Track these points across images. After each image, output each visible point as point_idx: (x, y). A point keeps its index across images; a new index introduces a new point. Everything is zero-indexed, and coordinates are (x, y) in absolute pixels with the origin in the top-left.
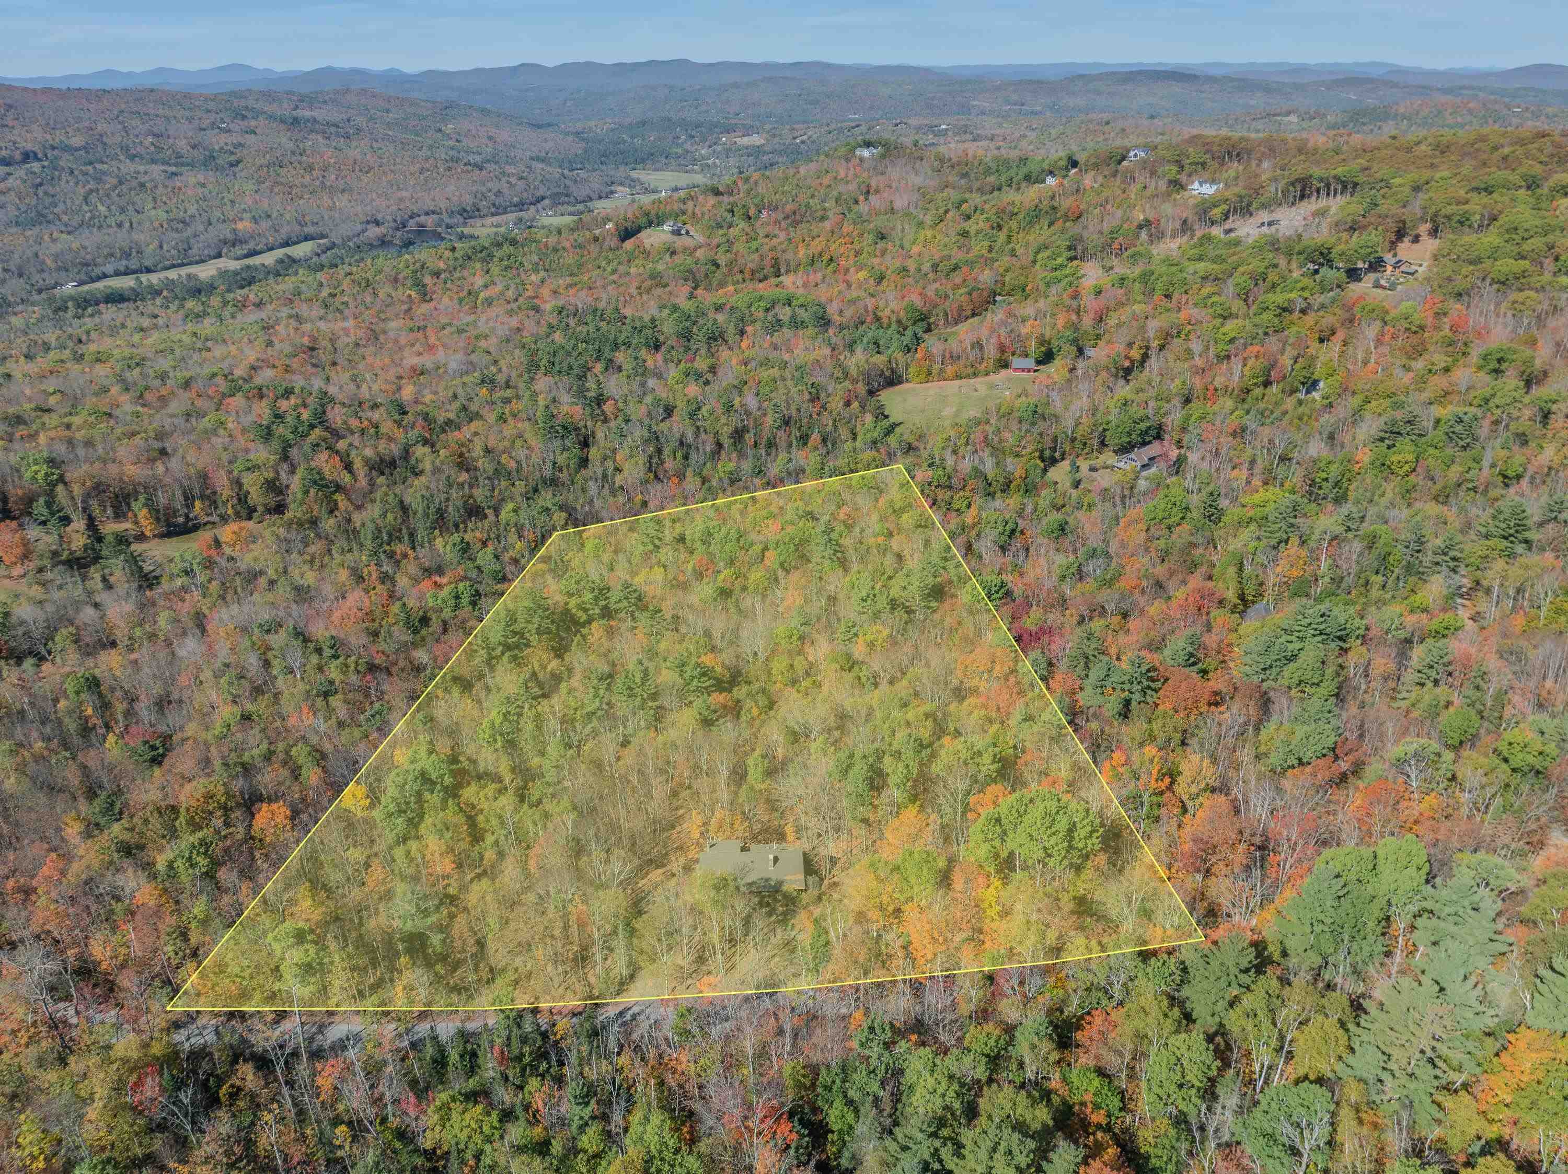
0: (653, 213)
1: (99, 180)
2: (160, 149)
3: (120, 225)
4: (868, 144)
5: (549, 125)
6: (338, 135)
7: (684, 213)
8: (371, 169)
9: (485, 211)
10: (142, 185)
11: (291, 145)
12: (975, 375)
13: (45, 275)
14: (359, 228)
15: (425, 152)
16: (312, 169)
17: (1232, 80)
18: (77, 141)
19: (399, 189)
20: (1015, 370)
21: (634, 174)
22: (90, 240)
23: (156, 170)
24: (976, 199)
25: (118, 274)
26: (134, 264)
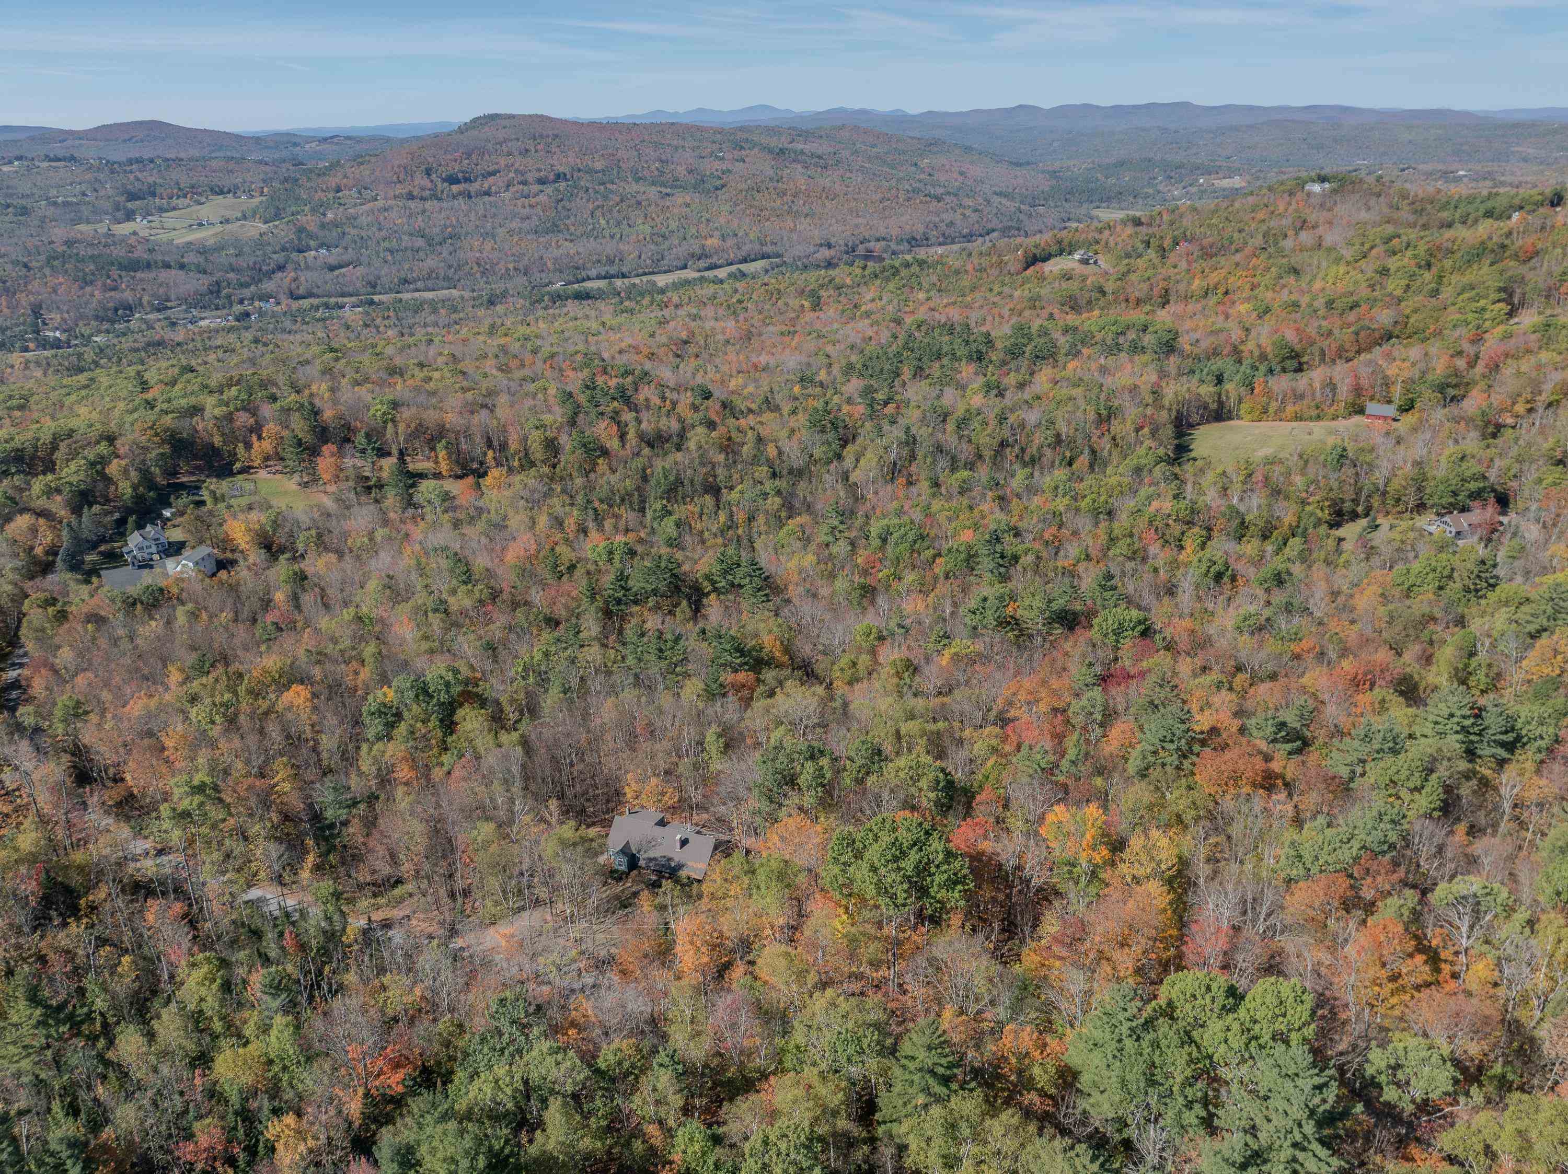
0: (1067, 241)
1: (605, 198)
2: (662, 173)
3: (612, 237)
4: (1322, 179)
5: (1028, 163)
6: (816, 165)
7: (1097, 242)
8: (836, 196)
9: (933, 240)
10: (639, 203)
11: (771, 173)
12: (1319, 418)
13: (543, 275)
14: (812, 249)
15: (893, 183)
16: (785, 194)
18: (599, 165)
19: (858, 216)
20: (1371, 417)
21: (1096, 212)
22: (585, 247)
23: (653, 192)
25: (599, 277)
26: (613, 270)
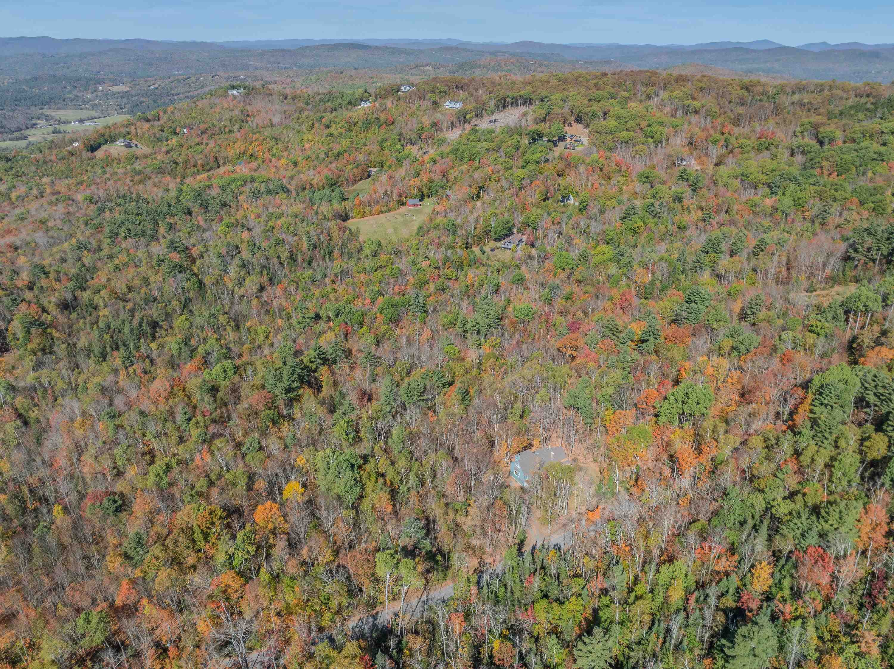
0: (107, 135)
4: (233, 87)
7: (129, 133)
12: (389, 211)
17: (388, 48)
20: (411, 206)
24: (328, 116)
